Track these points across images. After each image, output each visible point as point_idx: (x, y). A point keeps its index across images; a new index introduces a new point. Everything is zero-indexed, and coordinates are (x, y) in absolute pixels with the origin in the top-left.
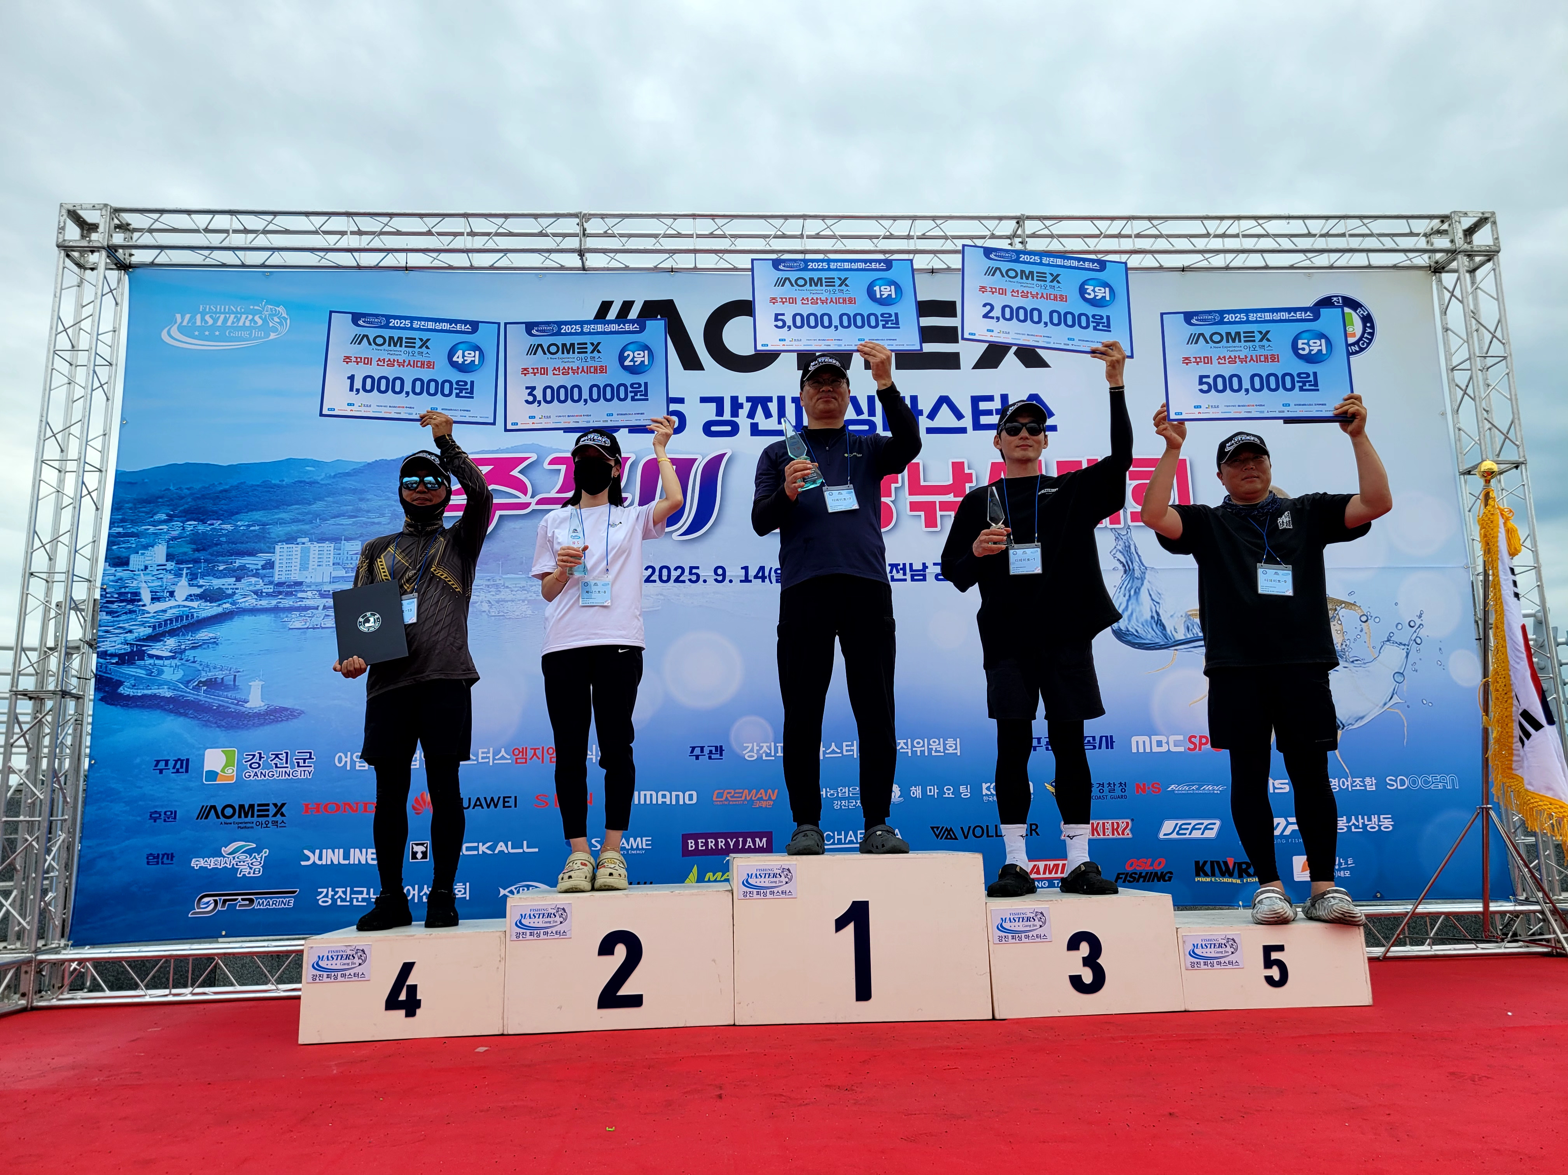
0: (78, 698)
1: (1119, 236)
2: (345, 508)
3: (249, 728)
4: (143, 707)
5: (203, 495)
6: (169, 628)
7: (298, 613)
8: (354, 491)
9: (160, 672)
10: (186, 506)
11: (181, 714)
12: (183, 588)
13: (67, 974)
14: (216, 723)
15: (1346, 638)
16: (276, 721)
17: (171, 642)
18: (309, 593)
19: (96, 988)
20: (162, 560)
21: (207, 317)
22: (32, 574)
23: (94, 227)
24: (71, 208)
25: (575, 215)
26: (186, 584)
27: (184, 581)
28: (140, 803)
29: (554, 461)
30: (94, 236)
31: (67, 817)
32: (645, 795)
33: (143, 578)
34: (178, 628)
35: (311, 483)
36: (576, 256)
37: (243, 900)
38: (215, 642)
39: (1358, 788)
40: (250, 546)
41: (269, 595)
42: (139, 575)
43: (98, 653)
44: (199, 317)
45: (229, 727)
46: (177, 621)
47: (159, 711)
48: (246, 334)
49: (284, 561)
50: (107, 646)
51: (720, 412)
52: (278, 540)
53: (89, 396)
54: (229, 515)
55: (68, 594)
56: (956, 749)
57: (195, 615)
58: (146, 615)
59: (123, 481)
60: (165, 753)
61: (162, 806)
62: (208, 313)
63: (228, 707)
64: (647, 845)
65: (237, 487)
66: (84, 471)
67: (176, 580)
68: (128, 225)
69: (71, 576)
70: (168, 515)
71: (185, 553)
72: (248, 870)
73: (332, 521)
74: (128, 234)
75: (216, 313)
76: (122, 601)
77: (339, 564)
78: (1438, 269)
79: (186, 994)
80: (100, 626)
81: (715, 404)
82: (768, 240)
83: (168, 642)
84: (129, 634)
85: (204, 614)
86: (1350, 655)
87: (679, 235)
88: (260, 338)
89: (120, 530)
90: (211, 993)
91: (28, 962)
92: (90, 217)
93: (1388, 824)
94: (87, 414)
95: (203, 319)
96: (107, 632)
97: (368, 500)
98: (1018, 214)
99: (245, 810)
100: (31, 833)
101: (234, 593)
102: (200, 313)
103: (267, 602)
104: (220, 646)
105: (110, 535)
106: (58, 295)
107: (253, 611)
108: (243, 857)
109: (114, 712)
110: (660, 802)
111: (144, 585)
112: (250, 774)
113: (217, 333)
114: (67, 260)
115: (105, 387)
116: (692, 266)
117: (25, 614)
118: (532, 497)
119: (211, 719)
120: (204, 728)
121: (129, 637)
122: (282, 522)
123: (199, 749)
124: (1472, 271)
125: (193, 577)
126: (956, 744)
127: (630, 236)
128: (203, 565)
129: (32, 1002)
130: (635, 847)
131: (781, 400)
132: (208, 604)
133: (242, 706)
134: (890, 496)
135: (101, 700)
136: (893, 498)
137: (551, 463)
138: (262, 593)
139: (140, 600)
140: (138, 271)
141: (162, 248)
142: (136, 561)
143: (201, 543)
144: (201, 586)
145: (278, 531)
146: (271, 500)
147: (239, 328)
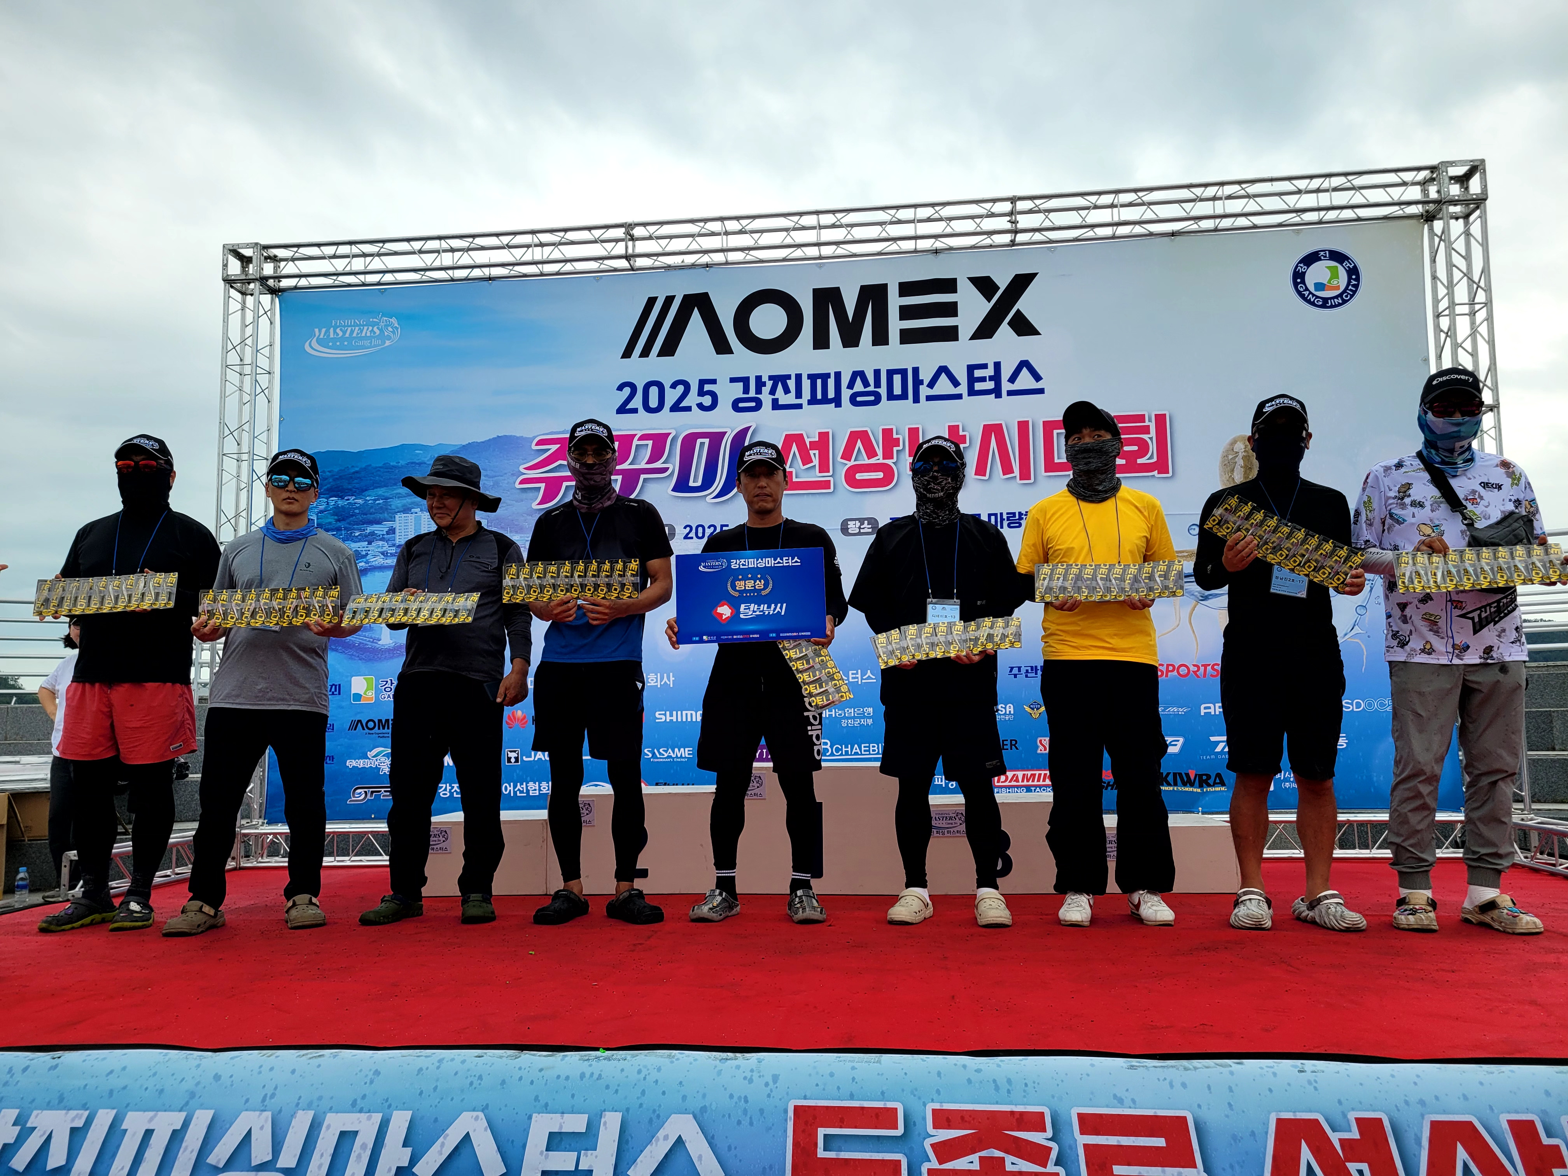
3: (383, 661)
5: (340, 476)
13: (265, 845)
14: (358, 657)
21: (338, 330)
23: (250, 261)
24: (232, 246)
25: (622, 225)
30: (250, 268)
32: (687, 714)
35: (420, 464)
37: (385, 791)
40: (378, 516)
44: (332, 330)
45: (367, 660)
48: (367, 343)
49: (403, 528)
52: (397, 510)
53: (253, 401)
54: (360, 492)
62: (338, 327)
63: (366, 644)
64: (689, 754)
65: (365, 469)
66: (253, 461)
68: (275, 256)
71: (330, 523)
74: (275, 265)
75: (344, 326)
78: (1429, 218)
79: (346, 862)
81: (742, 384)
87: (711, 235)
88: (379, 345)
90: (364, 861)
92: (246, 252)
94: (254, 414)
95: (335, 332)
98: (1010, 194)
99: (382, 724)
102: (333, 326)
106: (226, 320)
108: (382, 760)
113: (346, 343)
114: (232, 290)
115: (266, 391)
116: (724, 261)
119: (355, 653)
120: (350, 661)
123: (347, 677)
124: (1466, 217)
129: (240, 864)
130: (679, 756)
131: (799, 377)
136: (895, 460)
138: (388, 553)
140: (285, 294)
141: (301, 275)
143: (341, 515)
145: (397, 503)
146: (390, 478)
147: (362, 338)
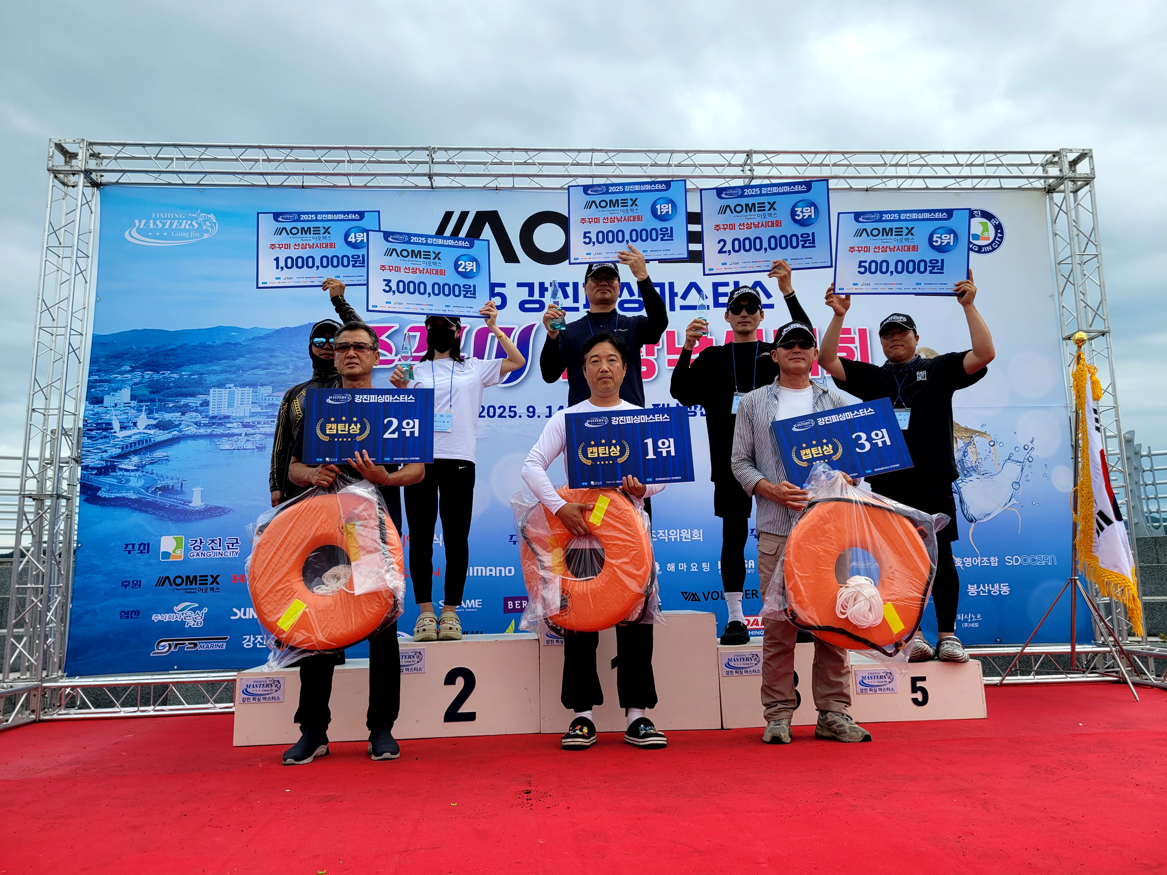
0: (68, 499)
1: (821, 165)
2: (260, 362)
3: (193, 521)
4: (115, 506)
5: (157, 353)
6: (133, 449)
7: (227, 438)
8: (267, 350)
9: (128, 481)
10: (144, 361)
11: (143, 511)
12: (143, 421)
13: (63, 697)
14: (168, 517)
15: (979, 457)
16: (212, 516)
17: (135, 459)
18: (235, 424)
19: (84, 706)
20: (127, 399)
21: (158, 222)
22: (33, 410)
23: (74, 156)
24: (58, 142)
25: (426, 149)
26: (145, 417)
27: (143, 415)
28: (115, 575)
29: (412, 329)
30: (74, 162)
31: (62, 585)
32: (477, 570)
33: (113, 412)
34: (140, 449)
35: (235, 344)
36: (426, 178)
37: (189, 644)
38: (167, 459)
39: (985, 564)
40: (191, 390)
41: (205, 425)
42: (111, 410)
43: (82, 466)
44: (151, 221)
45: (178, 521)
46: (139, 444)
47: (127, 509)
48: (186, 235)
49: (216, 401)
50: (87, 462)
51: (531, 294)
52: (211, 385)
53: (73, 280)
54: (176, 367)
55: (60, 424)
56: (700, 537)
57: (152, 439)
58: (117, 440)
59: (98, 342)
60: (132, 539)
61: (130, 577)
62: (158, 219)
63: (177, 506)
64: (479, 605)
65: (181, 347)
66: (70, 335)
67: (138, 414)
68: (99, 154)
69: (62, 411)
70: (131, 367)
71: (144, 395)
72: (193, 623)
73: (251, 372)
74: (99, 161)
75: (164, 219)
76: (99, 429)
77: (256, 403)
78: (1050, 190)
79: (150, 710)
80: (83, 447)
81: (527, 288)
82: (566, 167)
83: (133, 459)
84: (104, 453)
85: (159, 439)
86: (982, 469)
87: (501, 163)
88: (197, 237)
89: (97, 377)
90: (168, 710)
91: (36, 688)
92: (71, 148)
93: (1005, 589)
94: (72, 293)
95: (155, 223)
96: (88, 451)
97: (277, 357)
98: (748, 149)
99: (190, 580)
100: (36, 596)
101: (180, 424)
102: (153, 219)
103: (204, 430)
104: (171, 462)
105: (89, 381)
106: (49, 206)
107: (194, 437)
108: (189, 613)
109: (94, 509)
110: (488, 575)
111: (115, 417)
112: (193, 554)
113: (165, 234)
114: (55, 180)
115: (84, 273)
116: (511, 186)
117: (29, 439)
118: (396, 355)
119: (165, 515)
120: (160, 521)
121: (105, 455)
122: (215, 372)
123: (157, 536)
124: (1075, 192)
125: (150, 412)
126: (699, 534)
127: (466, 163)
128: (157, 403)
129: (39, 717)
130: (470, 606)
131: (576, 285)
132: (161, 431)
133: (187, 505)
134: (654, 355)
135: (85, 500)
136: (656, 357)
137: (409, 331)
138: (200, 423)
139: (112, 429)
140: (107, 188)
141: (124, 172)
142: (108, 400)
143: (156, 388)
144: (156, 419)
145: (212, 379)
146: (206, 356)
147: (181, 230)
